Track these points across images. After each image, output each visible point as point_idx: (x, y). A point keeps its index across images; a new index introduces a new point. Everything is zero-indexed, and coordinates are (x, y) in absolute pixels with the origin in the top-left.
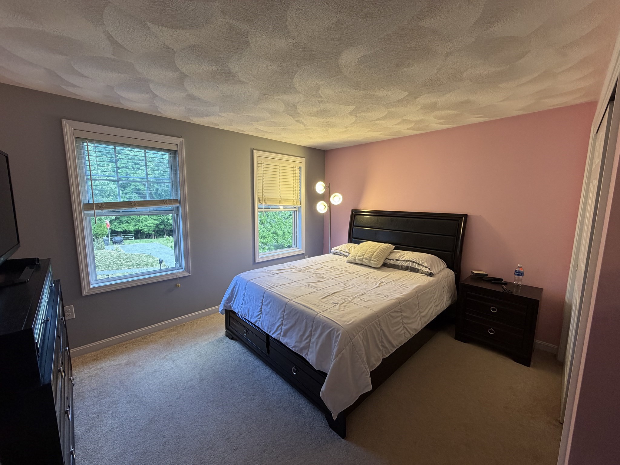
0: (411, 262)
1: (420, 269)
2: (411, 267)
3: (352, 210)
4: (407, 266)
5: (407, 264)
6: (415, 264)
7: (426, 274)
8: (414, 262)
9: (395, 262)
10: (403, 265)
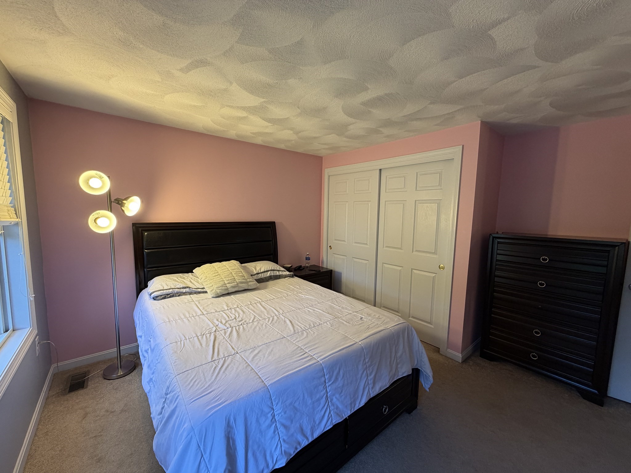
0: (271, 271)
1: (282, 275)
2: (273, 275)
3: (132, 223)
4: (269, 276)
5: (269, 274)
6: (275, 272)
7: (290, 277)
8: (274, 270)
9: (257, 276)
10: (266, 276)
